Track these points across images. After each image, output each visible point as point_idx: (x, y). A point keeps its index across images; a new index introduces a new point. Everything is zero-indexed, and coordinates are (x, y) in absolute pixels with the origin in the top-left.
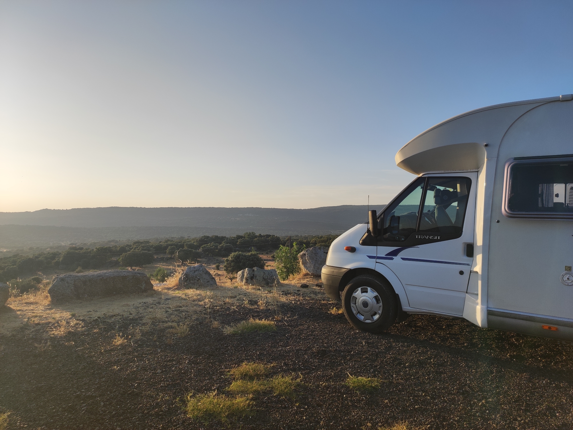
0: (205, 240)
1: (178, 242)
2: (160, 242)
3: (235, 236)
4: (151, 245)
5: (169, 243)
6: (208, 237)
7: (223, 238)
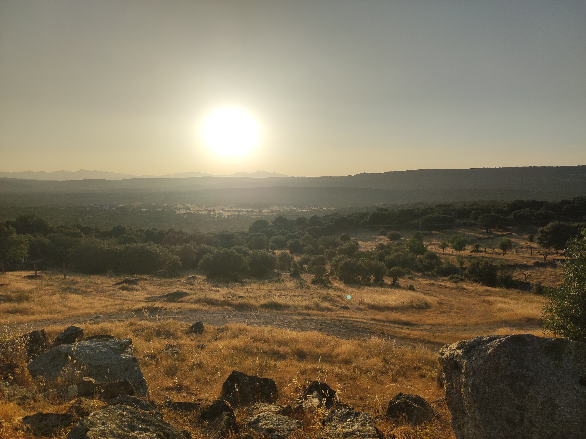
0: (518, 205)
1: (485, 206)
2: (465, 206)
3: (560, 200)
4: (454, 208)
5: (474, 207)
6: (523, 201)
7: (542, 203)
